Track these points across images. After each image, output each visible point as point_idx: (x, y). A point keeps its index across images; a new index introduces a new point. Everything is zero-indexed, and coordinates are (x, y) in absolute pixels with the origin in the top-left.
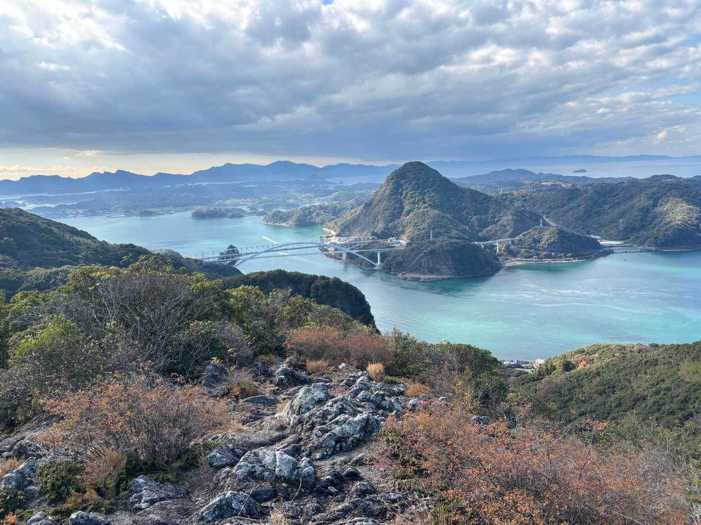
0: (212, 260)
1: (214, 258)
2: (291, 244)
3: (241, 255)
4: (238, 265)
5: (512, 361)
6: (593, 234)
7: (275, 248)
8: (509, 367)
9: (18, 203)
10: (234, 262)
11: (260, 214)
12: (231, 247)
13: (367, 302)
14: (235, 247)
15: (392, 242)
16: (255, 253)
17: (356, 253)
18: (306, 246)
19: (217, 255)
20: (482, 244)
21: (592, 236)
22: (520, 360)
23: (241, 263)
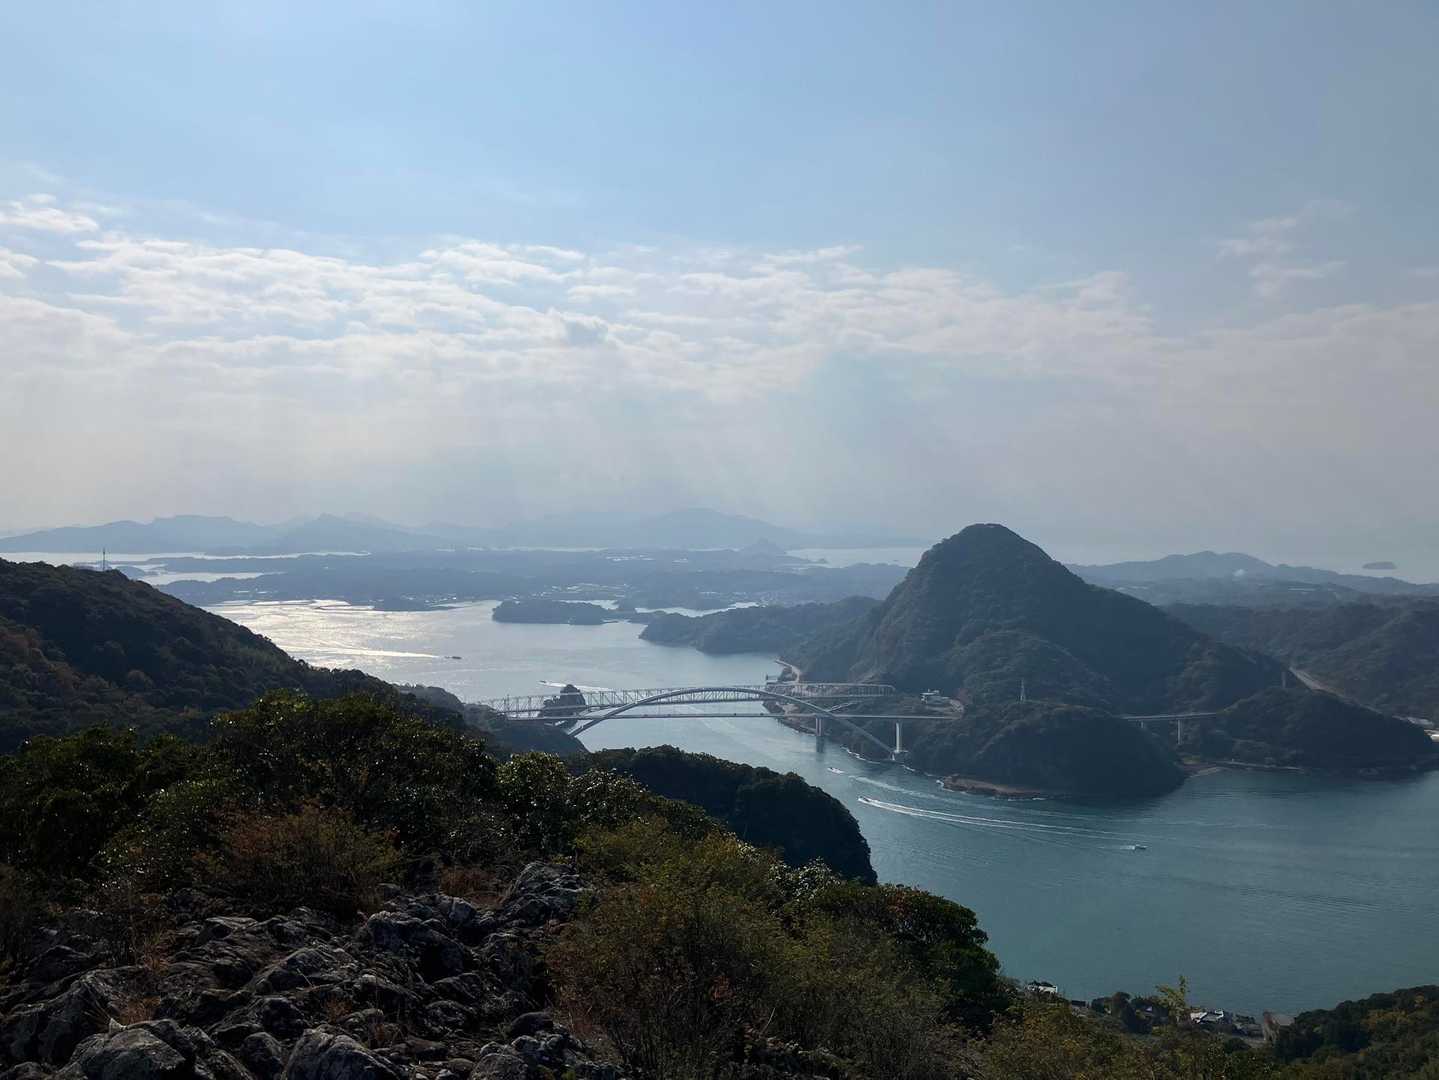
0: (525, 716)
1: (530, 711)
2: (701, 691)
3: (589, 708)
4: (580, 731)
5: (1212, 1013)
6: (1416, 715)
7: (666, 696)
8: (1204, 1027)
9: (140, 570)
10: (571, 723)
11: (636, 619)
12: (570, 688)
13: (863, 838)
14: (579, 691)
15: (930, 702)
16: (619, 706)
17: (849, 720)
18: (732, 697)
19: (537, 704)
20: (1143, 720)
21: (1412, 720)
22: (1233, 1011)
23: (586, 727)
